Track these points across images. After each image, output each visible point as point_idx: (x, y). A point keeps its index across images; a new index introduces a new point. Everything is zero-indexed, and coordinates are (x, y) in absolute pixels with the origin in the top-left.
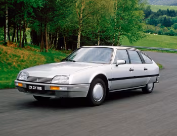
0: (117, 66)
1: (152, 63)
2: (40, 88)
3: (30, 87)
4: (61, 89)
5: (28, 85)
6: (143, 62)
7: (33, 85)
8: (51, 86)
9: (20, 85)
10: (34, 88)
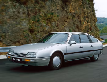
2: (19, 60)
3: (14, 59)
4: (31, 61)
5: (13, 58)
6: (91, 41)
7: (15, 58)
8: (25, 59)
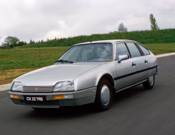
0: (119, 62)
1: (150, 54)
9: (16, 97)
10: (34, 99)
